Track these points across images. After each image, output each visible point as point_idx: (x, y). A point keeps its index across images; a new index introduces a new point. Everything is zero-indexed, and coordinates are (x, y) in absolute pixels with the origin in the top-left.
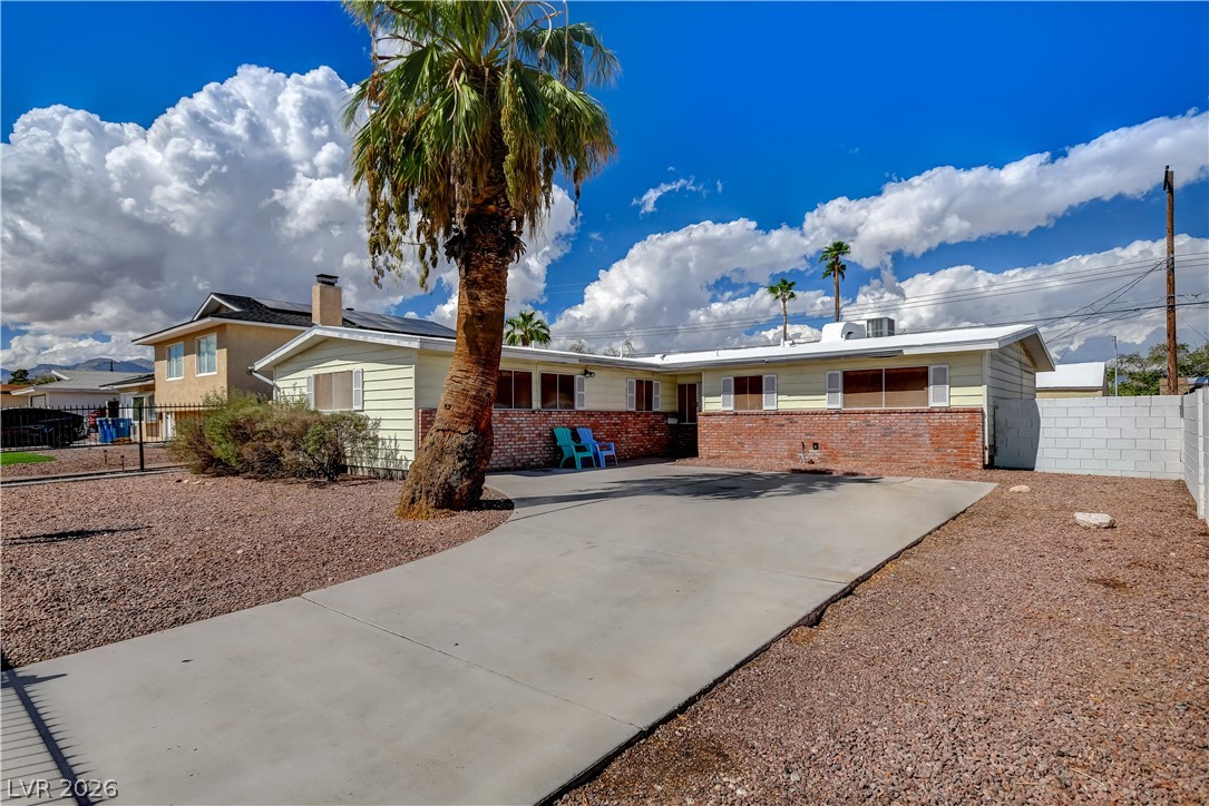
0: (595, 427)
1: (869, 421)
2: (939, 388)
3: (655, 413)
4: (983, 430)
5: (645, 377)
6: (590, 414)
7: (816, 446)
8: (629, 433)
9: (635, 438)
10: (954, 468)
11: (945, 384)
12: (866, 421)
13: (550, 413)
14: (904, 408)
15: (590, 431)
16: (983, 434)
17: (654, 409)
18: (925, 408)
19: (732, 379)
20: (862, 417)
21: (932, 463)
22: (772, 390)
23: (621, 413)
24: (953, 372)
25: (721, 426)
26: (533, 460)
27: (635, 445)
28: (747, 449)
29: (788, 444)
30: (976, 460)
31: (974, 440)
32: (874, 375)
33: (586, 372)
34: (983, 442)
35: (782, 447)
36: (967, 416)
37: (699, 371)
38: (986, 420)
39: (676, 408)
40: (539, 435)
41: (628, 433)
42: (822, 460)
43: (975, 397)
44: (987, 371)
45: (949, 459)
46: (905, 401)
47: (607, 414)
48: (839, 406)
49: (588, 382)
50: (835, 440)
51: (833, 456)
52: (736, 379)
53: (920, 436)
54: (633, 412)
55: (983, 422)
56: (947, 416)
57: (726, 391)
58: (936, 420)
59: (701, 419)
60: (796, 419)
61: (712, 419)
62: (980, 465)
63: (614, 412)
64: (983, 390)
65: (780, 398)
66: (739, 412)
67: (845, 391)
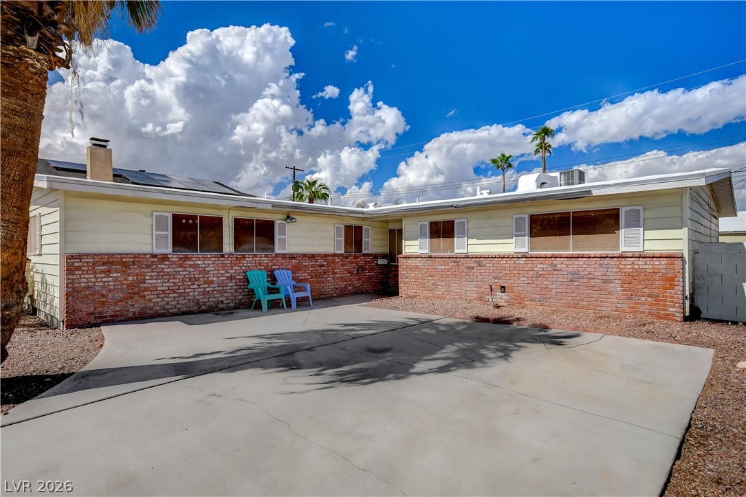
0: (295, 270)
1: (555, 265)
2: (633, 231)
3: (364, 255)
4: (683, 278)
5: (354, 223)
6: (292, 256)
7: (503, 289)
8: (336, 273)
9: (342, 278)
10: (650, 319)
11: (639, 226)
12: (552, 265)
13: (244, 257)
14: (592, 253)
15: (290, 272)
16: (684, 282)
17: (364, 252)
18: (616, 253)
19: (428, 224)
20: (548, 261)
21: (624, 312)
22: (462, 234)
23: (326, 256)
24: (648, 214)
25: (418, 267)
26: (222, 302)
27: (342, 284)
28: (441, 290)
29: (477, 286)
30: (676, 311)
31: (673, 289)
32: (560, 218)
33: (288, 217)
34: (684, 291)
35: (471, 290)
36: (665, 261)
37: (399, 217)
38: (687, 266)
39: (386, 250)
40: (231, 278)
41: (334, 273)
42: (510, 304)
43: (675, 241)
44: (688, 213)
45: (642, 308)
46: (594, 245)
47: (312, 256)
48: (525, 250)
49: (289, 227)
50: (521, 284)
51: (520, 301)
52: (431, 224)
53: (611, 282)
54: (342, 255)
55: (683, 269)
56: (641, 261)
57: (422, 236)
58: (627, 265)
59: (401, 262)
60: (484, 262)
61: (410, 261)
62: (679, 316)
63: (318, 255)
64: (683, 233)
65: (471, 241)
66: (434, 254)
67: (532, 235)
